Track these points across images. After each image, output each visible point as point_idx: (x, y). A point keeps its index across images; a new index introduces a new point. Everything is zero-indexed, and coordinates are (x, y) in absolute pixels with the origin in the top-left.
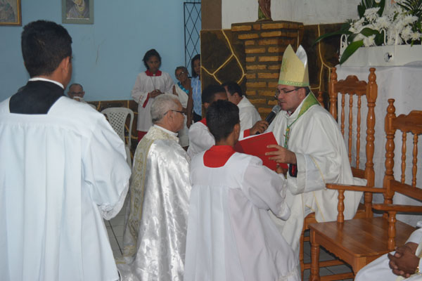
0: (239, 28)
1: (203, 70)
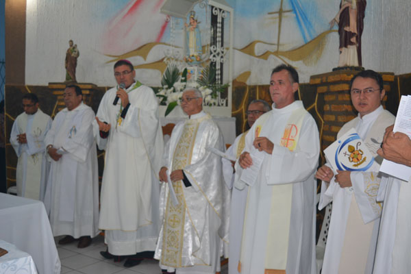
0: (55, 86)
1: (7, 117)
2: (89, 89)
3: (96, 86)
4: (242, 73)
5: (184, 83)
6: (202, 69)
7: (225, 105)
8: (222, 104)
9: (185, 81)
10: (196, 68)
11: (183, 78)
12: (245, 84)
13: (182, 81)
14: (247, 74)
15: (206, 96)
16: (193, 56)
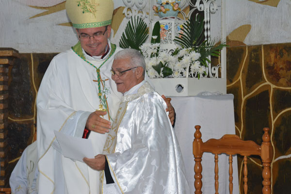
2: (9, 57)
3: (17, 52)
4: (237, 27)
5: (157, 45)
6: (182, 22)
7: (217, 75)
8: (214, 75)
9: (158, 41)
10: (173, 21)
11: (155, 37)
12: (242, 43)
13: (153, 41)
14: (246, 29)
15: (192, 62)
16: (167, 3)
